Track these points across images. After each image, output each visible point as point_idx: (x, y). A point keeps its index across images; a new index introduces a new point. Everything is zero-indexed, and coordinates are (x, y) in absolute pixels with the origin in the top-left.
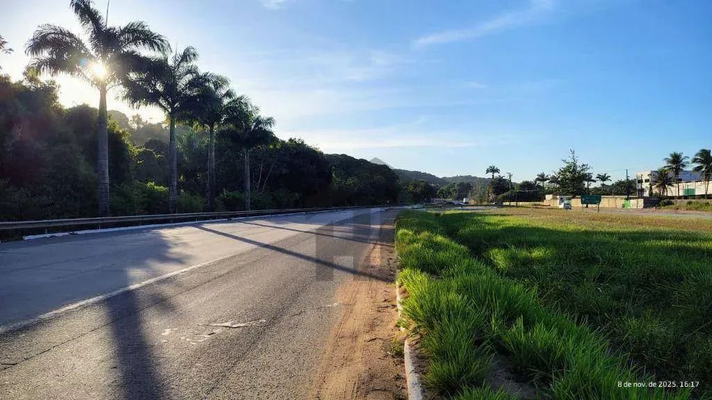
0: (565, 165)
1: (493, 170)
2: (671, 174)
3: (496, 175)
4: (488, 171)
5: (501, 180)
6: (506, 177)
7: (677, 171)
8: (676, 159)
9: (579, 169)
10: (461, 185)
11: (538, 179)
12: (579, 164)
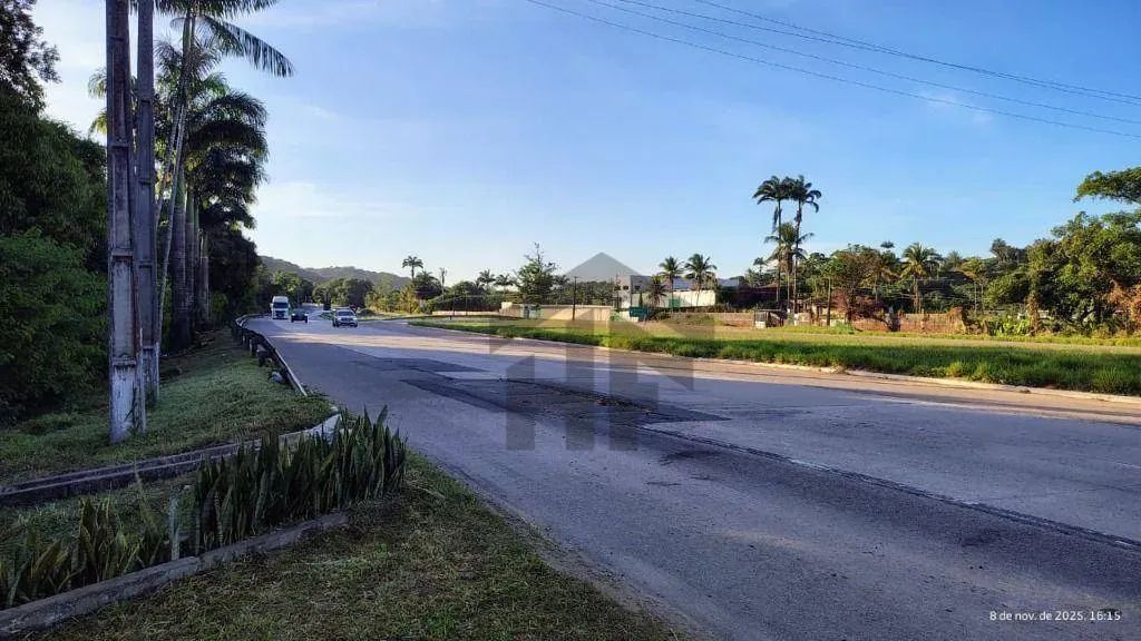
0: (528, 263)
1: (414, 263)
2: (664, 282)
3: (418, 270)
4: (405, 264)
5: (426, 278)
6: (436, 274)
7: (672, 277)
8: (671, 264)
9: (544, 269)
10: (353, 282)
11: (481, 279)
12: (545, 262)
